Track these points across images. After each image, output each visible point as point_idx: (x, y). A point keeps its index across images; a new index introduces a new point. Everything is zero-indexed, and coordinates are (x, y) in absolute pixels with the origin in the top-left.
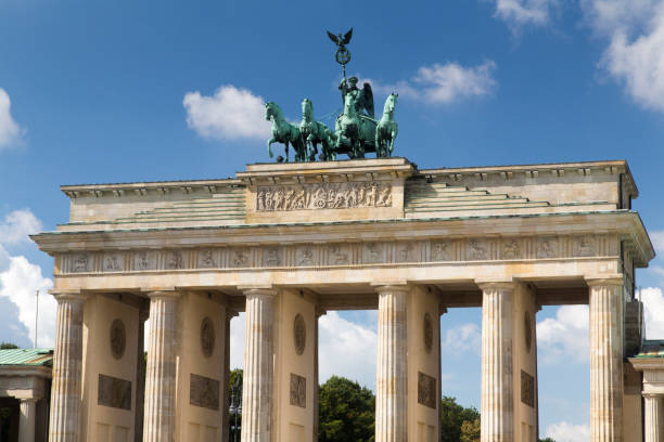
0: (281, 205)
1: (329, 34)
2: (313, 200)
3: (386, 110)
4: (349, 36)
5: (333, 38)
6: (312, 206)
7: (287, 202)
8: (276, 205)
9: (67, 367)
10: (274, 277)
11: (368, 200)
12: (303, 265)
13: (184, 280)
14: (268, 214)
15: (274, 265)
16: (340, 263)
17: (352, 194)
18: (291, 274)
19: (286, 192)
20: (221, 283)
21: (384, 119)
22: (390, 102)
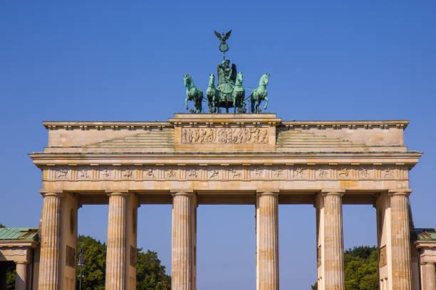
0: (197, 140)
2: (218, 138)
3: (261, 83)
4: (228, 35)
5: (218, 35)
6: (217, 141)
7: (201, 139)
8: (194, 140)
9: (53, 241)
10: (193, 185)
11: (253, 140)
12: (212, 179)
13: (135, 186)
14: (189, 145)
15: (194, 178)
16: (236, 178)
17: (243, 135)
18: (205, 184)
19: (200, 132)
20: (158, 188)
21: (260, 90)
22: (264, 79)
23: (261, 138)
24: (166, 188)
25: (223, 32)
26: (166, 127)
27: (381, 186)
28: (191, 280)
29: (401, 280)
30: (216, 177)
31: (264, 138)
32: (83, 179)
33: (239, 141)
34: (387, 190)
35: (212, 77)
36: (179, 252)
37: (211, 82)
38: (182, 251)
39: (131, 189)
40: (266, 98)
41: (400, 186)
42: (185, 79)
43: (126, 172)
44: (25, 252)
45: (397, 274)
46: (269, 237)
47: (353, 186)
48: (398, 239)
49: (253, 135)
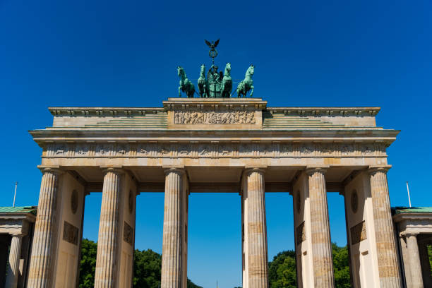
0: (189, 121)
1: (206, 42)
2: (208, 119)
3: (247, 74)
4: (217, 43)
5: (209, 44)
6: (207, 122)
7: (192, 120)
8: (186, 121)
9: (47, 214)
10: (185, 162)
11: (241, 121)
12: (203, 156)
13: (128, 163)
14: (181, 126)
15: (185, 155)
16: (226, 155)
17: (232, 117)
18: (196, 160)
19: (193, 114)
20: (151, 165)
21: (247, 79)
22: (251, 70)
23: (248, 120)
24: (159, 165)
25: (213, 41)
26: (160, 111)
27: (362, 162)
28: (181, 253)
29: (388, 251)
30: (207, 155)
31: (251, 120)
32: (80, 155)
33: (227, 122)
34: (368, 166)
35: (203, 67)
36: (170, 225)
37: (202, 70)
38: (173, 225)
39: (124, 165)
40: (252, 87)
41: (379, 162)
42: (178, 70)
45: (383, 246)
46: (258, 211)
47: (336, 162)
48: (382, 212)
49: (241, 117)
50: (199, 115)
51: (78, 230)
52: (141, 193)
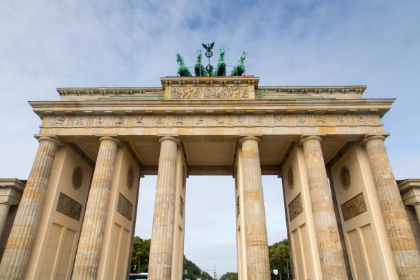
2: (203, 94)
6: (202, 97)
8: (182, 96)
10: (180, 131)
11: (235, 95)
12: (198, 125)
13: (123, 132)
15: (180, 125)
16: (220, 125)
17: (226, 92)
18: (190, 130)
19: (188, 90)
20: (146, 134)
23: (242, 95)
24: (153, 134)
27: (358, 131)
30: (201, 125)
31: (245, 94)
32: (78, 126)
33: (222, 96)
34: (364, 135)
38: (165, 192)
39: (120, 134)
41: (375, 131)
43: (117, 120)
44: (8, 192)
47: (331, 131)
48: (385, 179)
49: (235, 92)
50: (195, 90)
51: (82, 206)
52: (145, 176)
